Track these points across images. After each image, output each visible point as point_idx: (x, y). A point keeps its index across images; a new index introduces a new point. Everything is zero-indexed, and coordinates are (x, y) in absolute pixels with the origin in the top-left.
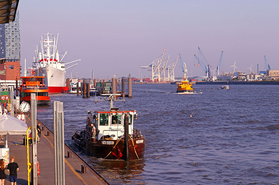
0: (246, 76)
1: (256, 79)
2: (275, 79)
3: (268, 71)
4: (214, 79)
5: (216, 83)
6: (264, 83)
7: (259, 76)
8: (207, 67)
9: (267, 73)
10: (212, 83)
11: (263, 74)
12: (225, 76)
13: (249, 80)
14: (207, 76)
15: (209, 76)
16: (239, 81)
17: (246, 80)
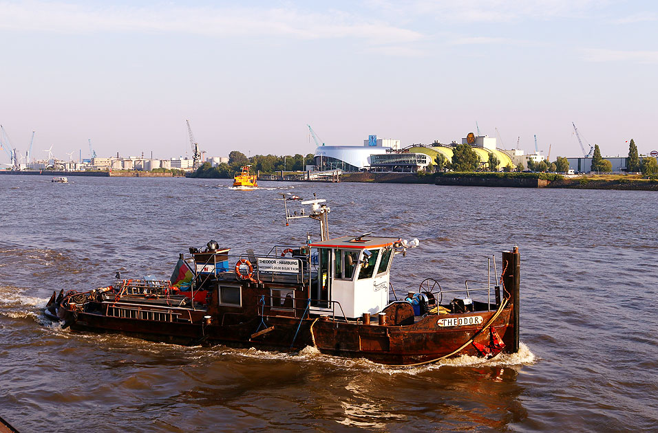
0: (65, 165)
1: (78, 168)
2: (101, 169)
3: (93, 159)
4: (23, 168)
5: (25, 173)
6: (88, 174)
7: (81, 165)
8: (13, 151)
9: (92, 161)
10: (19, 173)
11: (87, 163)
12: (37, 165)
13: (69, 169)
14: (13, 164)
15: (15, 163)
16: (56, 171)
17: (64, 170)
